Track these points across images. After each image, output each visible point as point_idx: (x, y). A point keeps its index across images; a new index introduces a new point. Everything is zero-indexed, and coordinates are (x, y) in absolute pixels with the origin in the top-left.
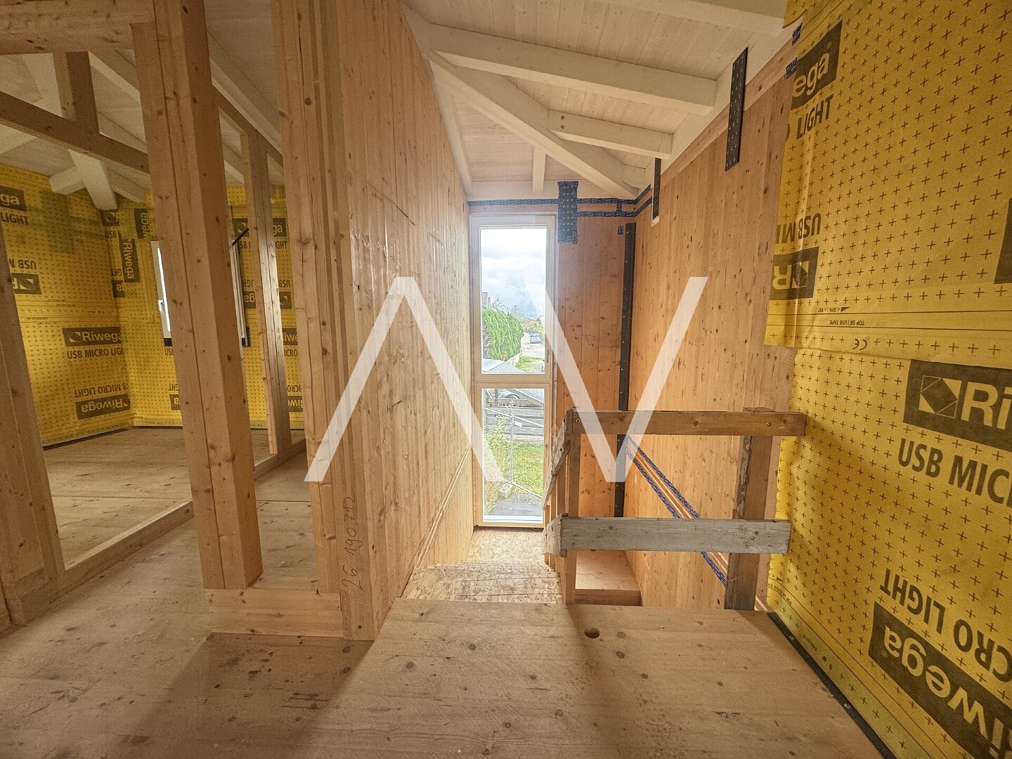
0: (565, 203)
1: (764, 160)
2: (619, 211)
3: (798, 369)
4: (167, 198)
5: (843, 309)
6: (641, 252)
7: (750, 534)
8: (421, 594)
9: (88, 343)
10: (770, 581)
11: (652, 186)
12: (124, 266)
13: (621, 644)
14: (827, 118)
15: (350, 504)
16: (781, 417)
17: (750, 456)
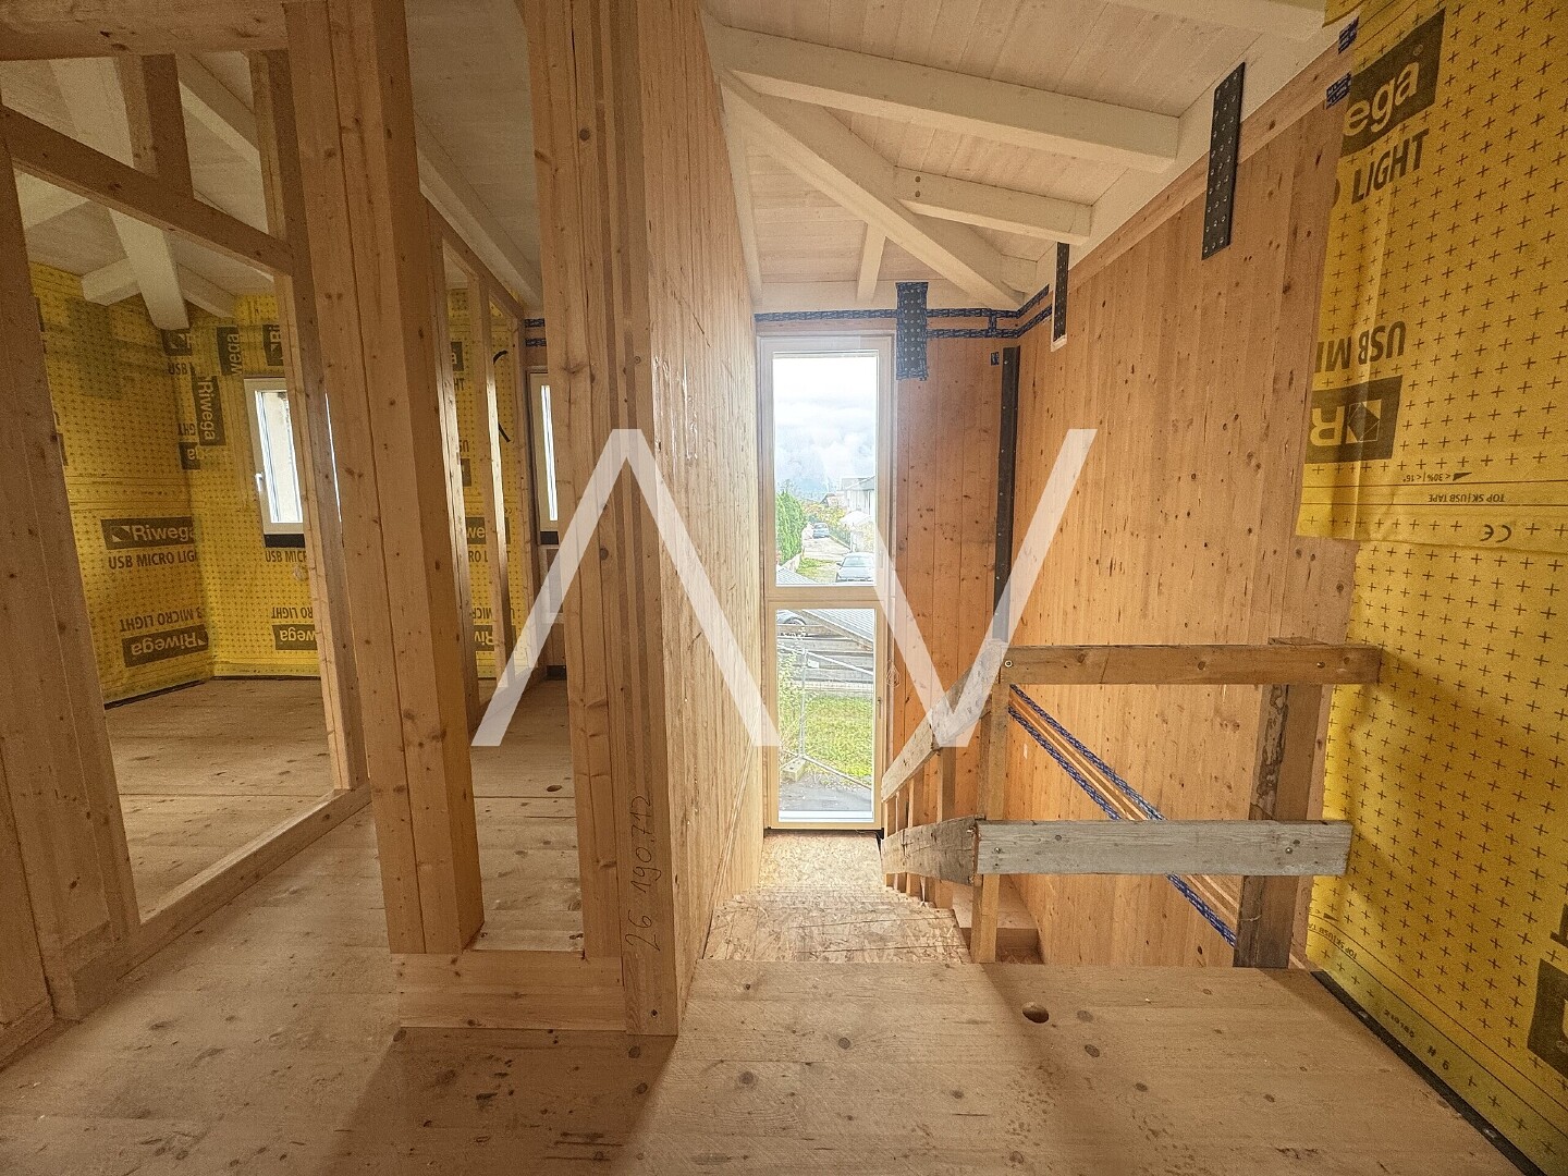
0: (908, 316)
1: (1283, 240)
2: (993, 327)
3: (1362, 575)
4: (340, 296)
5: (1457, 476)
6: (1031, 395)
7: (1286, 844)
8: (736, 951)
9: (141, 543)
10: (1311, 920)
11: (1053, 289)
12: (200, 419)
13: (1086, 1031)
14: (1416, 166)
15: (641, 808)
16: (1340, 653)
17: (1285, 716)
